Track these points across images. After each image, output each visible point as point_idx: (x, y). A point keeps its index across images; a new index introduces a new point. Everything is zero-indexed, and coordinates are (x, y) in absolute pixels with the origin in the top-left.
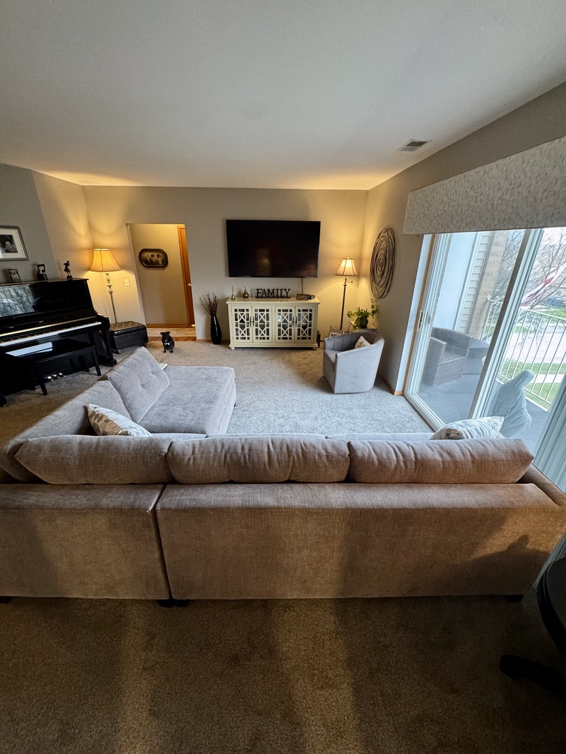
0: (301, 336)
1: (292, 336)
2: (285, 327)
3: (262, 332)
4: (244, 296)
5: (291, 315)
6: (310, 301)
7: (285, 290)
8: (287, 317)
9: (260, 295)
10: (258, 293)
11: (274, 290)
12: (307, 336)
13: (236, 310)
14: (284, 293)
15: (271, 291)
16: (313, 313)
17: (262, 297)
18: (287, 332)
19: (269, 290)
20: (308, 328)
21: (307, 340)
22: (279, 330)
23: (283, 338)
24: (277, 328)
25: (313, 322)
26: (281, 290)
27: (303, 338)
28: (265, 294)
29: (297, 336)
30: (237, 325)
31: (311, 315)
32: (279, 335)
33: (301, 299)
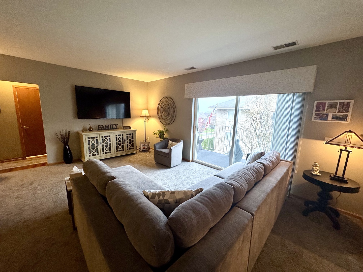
0: (129, 148)
1: (124, 149)
2: (120, 145)
3: (107, 149)
4: (90, 130)
5: (123, 137)
6: (130, 130)
7: (115, 125)
8: (121, 139)
9: (100, 128)
10: (99, 127)
11: (108, 125)
12: (132, 147)
13: (89, 138)
14: (114, 127)
15: (107, 126)
16: (134, 135)
17: (101, 130)
18: (121, 147)
19: (105, 125)
20: (132, 143)
21: (132, 150)
22: (117, 146)
23: (119, 151)
24: (116, 145)
25: (134, 139)
26: (113, 125)
27: (130, 149)
28: (103, 127)
29: (127, 148)
30: (89, 148)
31: (133, 136)
32: (117, 149)
33: (126, 129)
